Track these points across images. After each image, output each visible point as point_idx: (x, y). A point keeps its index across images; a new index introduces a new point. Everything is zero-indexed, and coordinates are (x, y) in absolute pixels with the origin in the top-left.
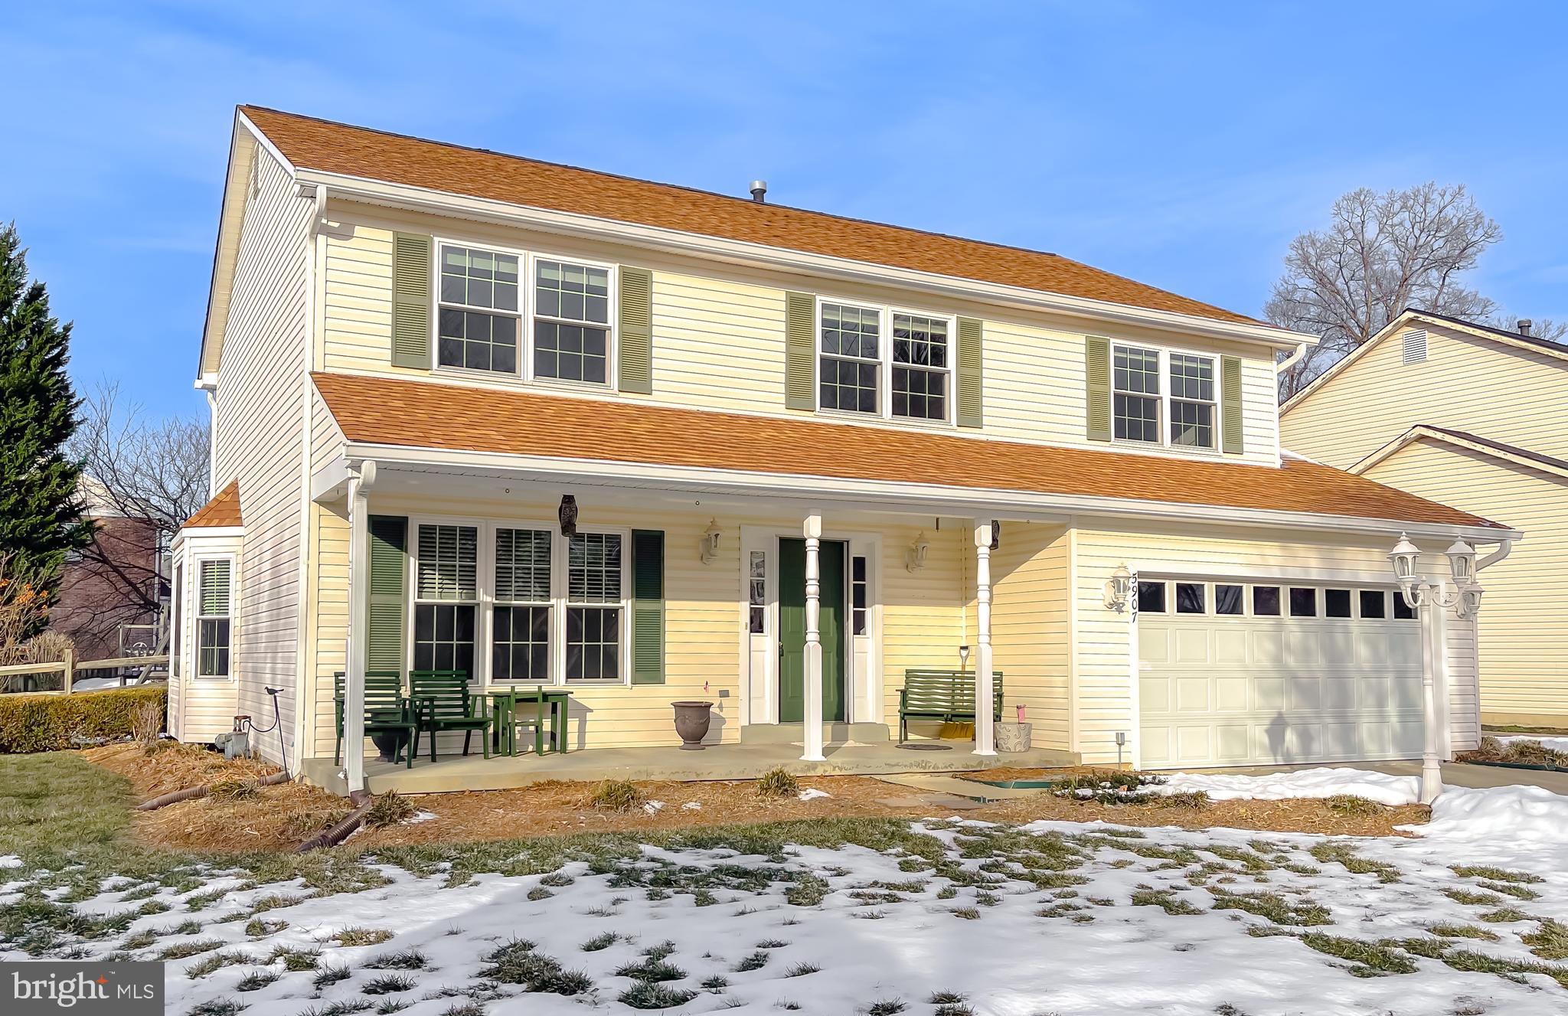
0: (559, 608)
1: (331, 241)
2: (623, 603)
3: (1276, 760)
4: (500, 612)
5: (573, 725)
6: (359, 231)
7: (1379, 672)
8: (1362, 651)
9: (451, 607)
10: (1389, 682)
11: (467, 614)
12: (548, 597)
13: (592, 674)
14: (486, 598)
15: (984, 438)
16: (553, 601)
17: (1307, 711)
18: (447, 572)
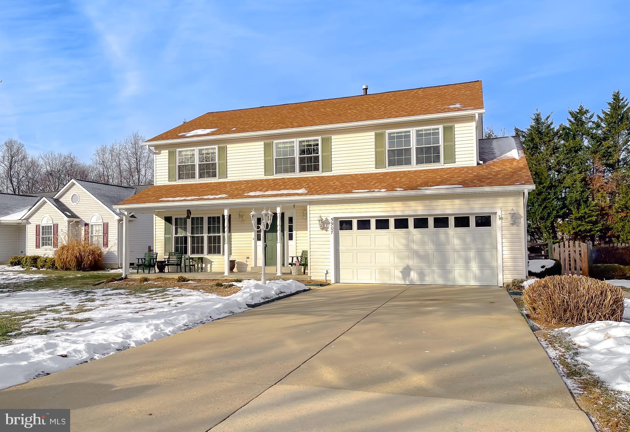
0: (205, 235)
1: (157, 155)
2: (221, 234)
3: (405, 282)
4: (193, 238)
5: (209, 266)
6: (162, 152)
7: (466, 249)
8: (456, 242)
9: (183, 237)
10: (472, 254)
11: (186, 238)
12: (203, 234)
13: (215, 253)
14: (189, 234)
15: (332, 175)
16: (204, 235)
17: (423, 265)
18: (181, 228)
